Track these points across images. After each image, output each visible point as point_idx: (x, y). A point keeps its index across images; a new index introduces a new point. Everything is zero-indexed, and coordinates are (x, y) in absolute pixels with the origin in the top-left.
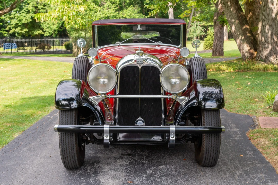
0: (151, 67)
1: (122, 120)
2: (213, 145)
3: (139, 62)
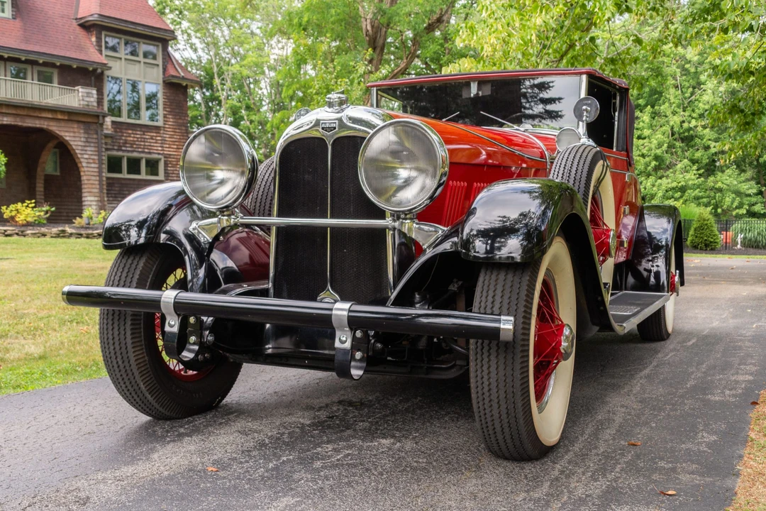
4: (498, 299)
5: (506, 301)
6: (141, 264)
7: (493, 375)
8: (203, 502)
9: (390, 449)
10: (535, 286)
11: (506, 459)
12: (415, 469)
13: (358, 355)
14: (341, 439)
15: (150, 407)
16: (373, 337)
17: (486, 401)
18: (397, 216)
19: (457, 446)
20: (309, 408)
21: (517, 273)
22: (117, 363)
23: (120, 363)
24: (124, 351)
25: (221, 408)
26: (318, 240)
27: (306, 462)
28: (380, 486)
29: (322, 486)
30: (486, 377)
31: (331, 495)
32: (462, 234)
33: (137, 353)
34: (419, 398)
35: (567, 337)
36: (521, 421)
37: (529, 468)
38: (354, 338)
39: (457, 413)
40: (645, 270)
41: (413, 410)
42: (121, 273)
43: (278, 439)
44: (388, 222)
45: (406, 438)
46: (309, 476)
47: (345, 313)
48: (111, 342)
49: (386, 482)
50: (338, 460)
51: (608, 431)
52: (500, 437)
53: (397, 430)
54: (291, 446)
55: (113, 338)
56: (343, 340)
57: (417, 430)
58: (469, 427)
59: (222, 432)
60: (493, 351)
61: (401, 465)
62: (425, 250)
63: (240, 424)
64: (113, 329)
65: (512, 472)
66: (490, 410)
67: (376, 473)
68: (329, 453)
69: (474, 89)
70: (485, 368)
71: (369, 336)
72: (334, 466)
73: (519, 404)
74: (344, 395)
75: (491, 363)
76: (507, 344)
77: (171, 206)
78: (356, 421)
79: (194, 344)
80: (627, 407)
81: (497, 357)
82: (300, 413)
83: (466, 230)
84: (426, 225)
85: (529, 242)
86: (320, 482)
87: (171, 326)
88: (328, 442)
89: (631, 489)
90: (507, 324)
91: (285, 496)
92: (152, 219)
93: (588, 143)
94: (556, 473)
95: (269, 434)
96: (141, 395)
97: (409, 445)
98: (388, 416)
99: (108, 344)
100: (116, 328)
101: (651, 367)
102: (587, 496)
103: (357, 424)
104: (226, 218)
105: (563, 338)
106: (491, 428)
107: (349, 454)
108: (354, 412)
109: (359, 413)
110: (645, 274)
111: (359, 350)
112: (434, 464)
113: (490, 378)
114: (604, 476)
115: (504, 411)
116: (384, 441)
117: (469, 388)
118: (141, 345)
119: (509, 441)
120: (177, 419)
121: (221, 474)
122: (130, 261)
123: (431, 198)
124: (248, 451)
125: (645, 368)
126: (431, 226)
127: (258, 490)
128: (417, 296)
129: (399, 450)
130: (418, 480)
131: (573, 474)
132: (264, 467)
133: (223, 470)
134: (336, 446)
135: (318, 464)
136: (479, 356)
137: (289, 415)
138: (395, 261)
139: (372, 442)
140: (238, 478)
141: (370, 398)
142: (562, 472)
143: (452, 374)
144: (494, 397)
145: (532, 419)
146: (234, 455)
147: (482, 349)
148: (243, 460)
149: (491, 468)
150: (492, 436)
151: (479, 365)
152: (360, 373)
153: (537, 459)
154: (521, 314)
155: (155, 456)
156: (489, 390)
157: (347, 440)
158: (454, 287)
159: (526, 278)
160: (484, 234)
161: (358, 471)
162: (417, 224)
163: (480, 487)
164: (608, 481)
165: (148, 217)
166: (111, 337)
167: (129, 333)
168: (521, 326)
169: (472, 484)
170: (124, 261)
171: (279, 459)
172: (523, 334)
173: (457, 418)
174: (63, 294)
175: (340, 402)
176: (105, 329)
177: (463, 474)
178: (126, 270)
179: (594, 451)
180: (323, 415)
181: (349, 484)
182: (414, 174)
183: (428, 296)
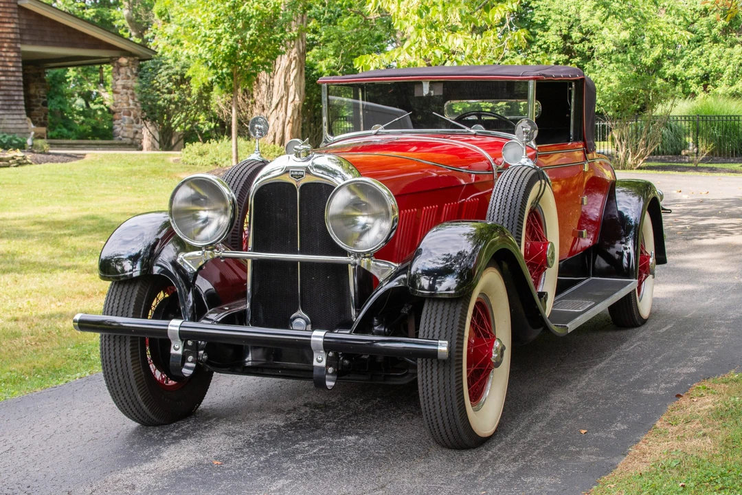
0: (323, 187)
1: (261, 315)
2: (436, 391)
3: (296, 173)
4: (438, 325)
5: (444, 326)
6: (136, 292)
7: (435, 383)
8: (221, 485)
9: (355, 444)
10: (466, 313)
11: (449, 448)
12: (377, 458)
13: (330, 370)
14: (313, 437)
15: (144, 415)
16: (342, 355)
17: (431, 404)
18: (358, 255)
19: (411, 440)
20: (279, 411)
21: (452, 304)
22: (118, 378)
23: (121, 378)
24: (125, 368)
25: (198, 413)
26: (290, 269)
27: (290, 456)
28: (351, 471)
29: (306, 471)
30: (430, 385)
31: (314, 477)
32: (410, 270)
33: (135, 369)
34: (378, 399)
35: (497, 349)
36: (458, 418)
37: (467, 455)
38: (328, 358)
39: (412, 412)
40: (617, 253)
41: (374, 410)
42: (119, 300)
43: (261, 438)
44: (351, 259)
45: (368, 434)
46: (295, 465)
47: (321, 340)
48: (113, 360)
49: (355, 468)
50: (315, 453)
51: (540, 424)
52: (443, 431)
53: (360, 429)
54: (274, 443)
55: (115, 358)
56: (320, 360)
57: (377, 428)
58: (422, 424)
59: (210, 434)
60: (435, 365)
61: (366, 456)
62: (381, 283)
63: (223, 427)
64: (114, 350)
65: (452, 458)
66: (433, 410)
67: (346, 462)
68: (307, 448)
69: (426, 90)
70: (429, 378)
71: (338, 354)
72: (313, 458)
73: (456, 405)
74: (308, 398)
75: (433, 374)
76: (444, 361)
77: (158, 240)
78: (323, 422)
79: (192, 362)
80: (565, 402)
81: (438, 369)
82: (273, 416)
83: (413, 269)
84: (381, 262)
85: (461, 280)
86: (305, 469)
87: (177, 350)
88: (303, 440)
89: (540, 466)
90: (443, 347)
91: (280, 479)
92: (145, 253)
93: (528, 164)
94: (487, 457)
95: (252, 435)
96: (137, 405)
97: (371, 440)
98: (351, 416)
99: (110, 362)
100: (118, 349)
101: (607, 361)
102: (506, 472)
103: (325, 425)
104: (210, 252)
105: (493, 350)
106: (435, 424)
107: (322, 449)
108: (320, 414)
109: (325, 414)
110: (617, 256)
111: (330, 366)
112: (392, 454)
113: (433, 386)
114: (523, 458)
115: (444, 410)
116: (350, 438)
117: (418, 394)
118: (138, 363)
119: (449, 433)
120: (164, 424)
121: (225, 466)
122: (125, 290)
123: (386, 241)
124: (240, 449)
125: (601, 362)
126: (385, 263)
127: (259, 476)
128: (376, 320)
129: (363, 444)
130: (380, 466)
131: (500, 458)
132: (257, 460)
133: (225, 463)
134: (310, 443)
135: (300, 457)
136: (424, 369)
137: (263, 418)
138: (356, 281)
139: (340, 438)
140: (240, 468)
141: (333, 400)
142: (491, 457)
143: (405, 381)
144: (436, 399)
145: (467, 416)
146: (229, 452)
147: (426, 364)
148: (239, 456)
149: (437, 455)
150: (437, 430)
151: (425, 375)
152: (333, 384)
153: (474, 448)
154: (455, 336)
155: (165, 455)
156: (433, 395)
157: (319, 437)
158: (405, 311)
159: (459, 308)
160: (428, 273)
161: (332, 460)
162: (374, 261)
163: (427, 469)
164: (525, 462)
165: (140, 251)
166: (112, 356)
167: (129, 352)
168: (456, 346)
169: (421, 467)
170: (120, 289)
171: (267, 454)
172: (457, 352)
173: (413, 417)
174: (75, 321)
175: (305, 405)
176: (107, 350)
177: (414, 460)
178: (123, 298)
179: (523, 440)
180: (293, 417)
181: (327, 469)
182: (370, 220)
183: (384, 320)
